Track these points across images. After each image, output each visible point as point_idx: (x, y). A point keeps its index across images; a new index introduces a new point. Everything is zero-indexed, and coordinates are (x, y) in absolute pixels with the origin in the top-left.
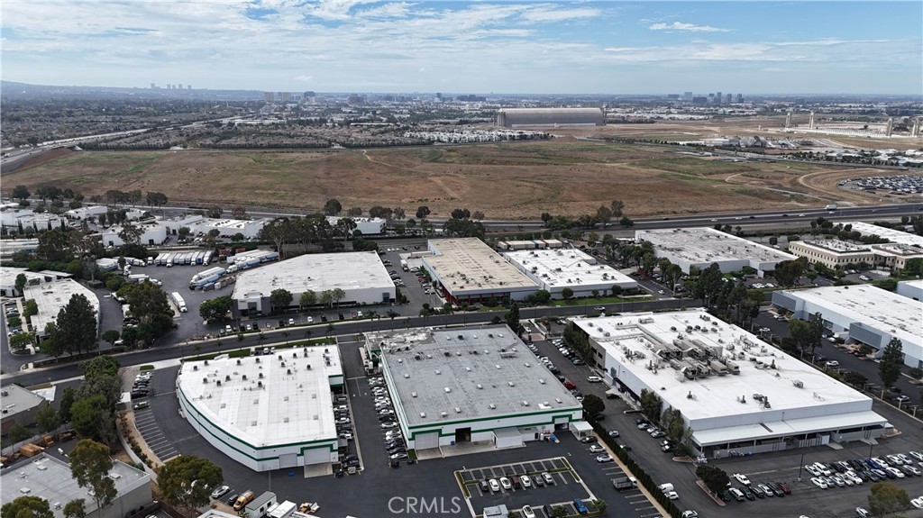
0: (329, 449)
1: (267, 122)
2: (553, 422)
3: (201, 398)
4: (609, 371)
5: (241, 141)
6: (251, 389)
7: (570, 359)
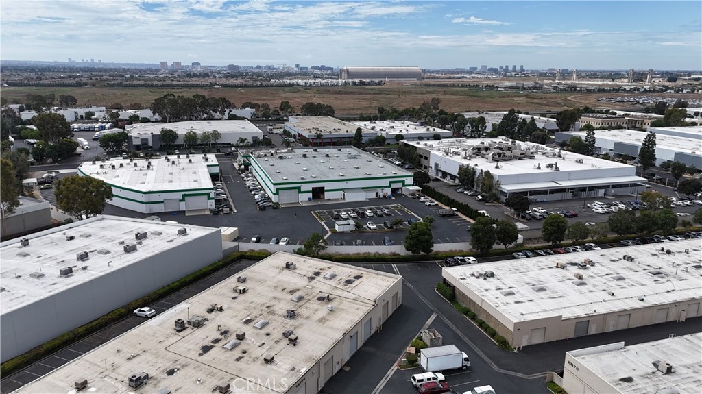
0: (206, 197)
1: (161, 76)
2: (390, 186)
3: (98, 173)
4: (433, 167)
5: (142, 82)
6: (141, 170)
7: (402, 166)
